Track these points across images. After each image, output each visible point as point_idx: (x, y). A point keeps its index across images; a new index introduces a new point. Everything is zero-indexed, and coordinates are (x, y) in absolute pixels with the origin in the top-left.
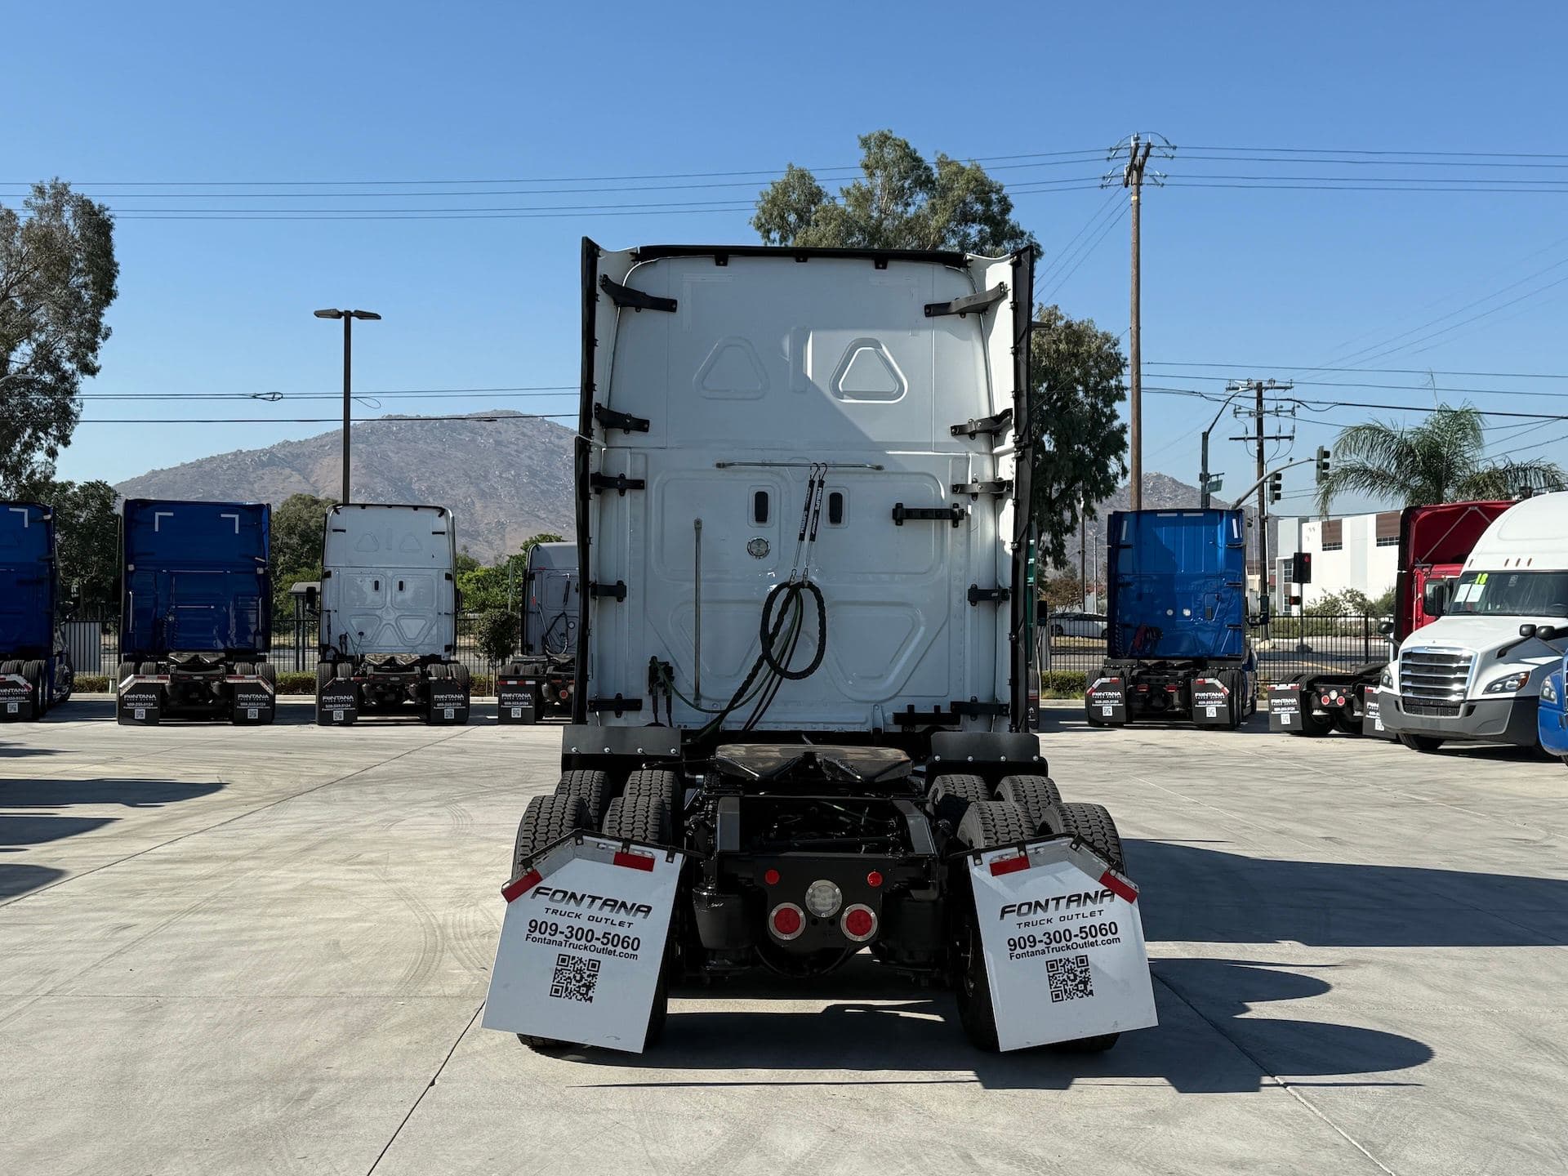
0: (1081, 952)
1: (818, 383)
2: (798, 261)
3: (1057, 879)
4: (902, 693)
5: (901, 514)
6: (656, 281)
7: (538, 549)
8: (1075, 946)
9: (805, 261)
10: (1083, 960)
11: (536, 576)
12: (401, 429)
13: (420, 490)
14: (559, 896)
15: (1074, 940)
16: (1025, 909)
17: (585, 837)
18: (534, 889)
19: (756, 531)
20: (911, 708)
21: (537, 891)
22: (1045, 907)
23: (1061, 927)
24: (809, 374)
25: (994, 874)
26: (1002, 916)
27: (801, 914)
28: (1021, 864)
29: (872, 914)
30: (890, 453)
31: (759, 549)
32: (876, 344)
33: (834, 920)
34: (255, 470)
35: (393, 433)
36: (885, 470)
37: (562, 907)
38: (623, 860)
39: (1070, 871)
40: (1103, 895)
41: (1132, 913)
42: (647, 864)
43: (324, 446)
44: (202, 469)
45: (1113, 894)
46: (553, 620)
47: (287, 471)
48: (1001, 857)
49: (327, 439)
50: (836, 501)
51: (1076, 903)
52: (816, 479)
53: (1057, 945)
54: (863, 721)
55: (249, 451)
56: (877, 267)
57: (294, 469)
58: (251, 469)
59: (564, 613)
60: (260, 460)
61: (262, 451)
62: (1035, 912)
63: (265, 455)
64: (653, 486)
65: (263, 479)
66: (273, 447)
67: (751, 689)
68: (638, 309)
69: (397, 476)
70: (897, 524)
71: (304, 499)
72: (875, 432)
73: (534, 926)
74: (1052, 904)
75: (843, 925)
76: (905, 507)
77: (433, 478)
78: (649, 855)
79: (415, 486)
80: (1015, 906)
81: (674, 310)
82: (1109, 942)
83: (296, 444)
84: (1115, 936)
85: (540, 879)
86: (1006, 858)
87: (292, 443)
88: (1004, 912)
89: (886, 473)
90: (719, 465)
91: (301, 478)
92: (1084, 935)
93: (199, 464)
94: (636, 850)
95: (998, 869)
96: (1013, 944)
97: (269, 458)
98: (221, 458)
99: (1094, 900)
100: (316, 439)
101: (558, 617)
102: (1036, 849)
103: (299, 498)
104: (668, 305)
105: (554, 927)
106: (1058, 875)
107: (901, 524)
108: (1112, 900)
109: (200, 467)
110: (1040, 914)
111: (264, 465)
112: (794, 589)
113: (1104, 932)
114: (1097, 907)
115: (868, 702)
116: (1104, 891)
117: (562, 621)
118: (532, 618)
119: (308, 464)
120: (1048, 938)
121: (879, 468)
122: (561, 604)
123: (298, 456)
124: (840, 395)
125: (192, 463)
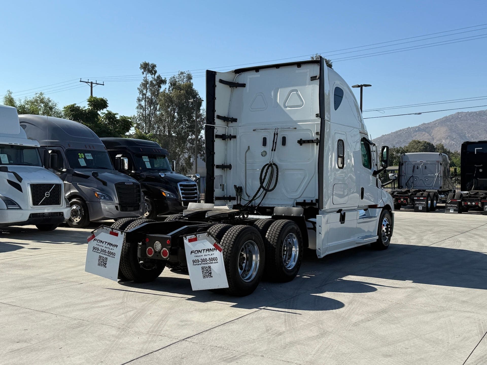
0: (209, 265)
1: (280, 104)
2: (277, 68)
3: (203, 244)
4: (302, 196)
5: (301, 142)
6: (241, 79)
7: (405, 155)
8: (208, 263)
9: (279, 68)
10: (210, 267)
11: (404, 164)
12: (462, 116)
13: (468, 136)
14: (99, 241)
15: (208, 261)
16: (196, 252)
17: (104, 227)
18: (93, 239)
19: (263, 149)
20: (305, 201)
21: (94, 240)
22: (201, 252)
23: (205, 258)
24: (278, 102)
25: (189, 242)
26: (191, 254)
27: (153, 250)
28: (195, 240)
29: (168, 251)
30: (299, 123)
31: (264, 154)
32: (296, 91)
33: (160, 252)
34: (414, 133)
35: (459, 118)
36: (297, 129)
37: (99, 244)
38: (112, 233)
39: (207, 242)
40: (214, 250)
41: (221, 254)
42: (116, 235)
43: (436, 124)
44: (398, 134)
45: (216, 249)
46: (409, 178)
47: (424, 133)
48: (191, 237)
49: (437, 121)
50: (284, 139)
51: (208, 251)
52: (276, 133)
53: (204, 263)
54: (291, 204)
55: (412, 127)
56: (298, 67)
57: (425, 132)
58: (412, 133)
59: (412, 176)
60: (416, 130)
61: (416, 127)
62: (199, 253)
63: (417, 128)
64: (238, 137)
65: (416, 135)
66: (420, 125)
67: (259, 194)
68: (236, 87)
69: (461, 132)
70: (300, 145)
71: (416, 141)
72: (295, 117)
73: (94, 248)
74: (203, 251)
75: (162, 254)
76: (303, 140)
77: (473, 132)
78: (117, 232)
79: (467, 135)
80: (194, 251)
81: (245, 87)
82: (216, 263)
83: (427, 124)
84: (217, 261)
85: (95, 237)
86: (192, 238)
87: (425, 124)
88: (191, 253)
89: (297, 130)
90: (254, 130)
91: (428, 135)
92: (210, 260)
93: (397, 132)
94: (114, 231)
95: (190, 241)
96: (194, 261)
97: (418, 129)
98: (403, 130)
99: (212, 251)
100: (433, 122)
101: (411, 177)
102: (199, 236)
103: (414, 141)
104: (243, 85)
105: (98, 249)
106: (204, 243)
107: (302, 145)
108: (216, 251)
109: (397, 133)
110: (200, 254)
111: (416, 131)
112: (270, 165)
113: (214, 260)
114: (213, 253)
115: (292, 199)
116: (215, 248)
117: (412, 178)
118: (403, 178)
119: (431, 130)
120: (202, 260)
121: (295, 128)
122: (412, 173)
123: (427, 128)
124: (286, 107)
125: (394, 132)
